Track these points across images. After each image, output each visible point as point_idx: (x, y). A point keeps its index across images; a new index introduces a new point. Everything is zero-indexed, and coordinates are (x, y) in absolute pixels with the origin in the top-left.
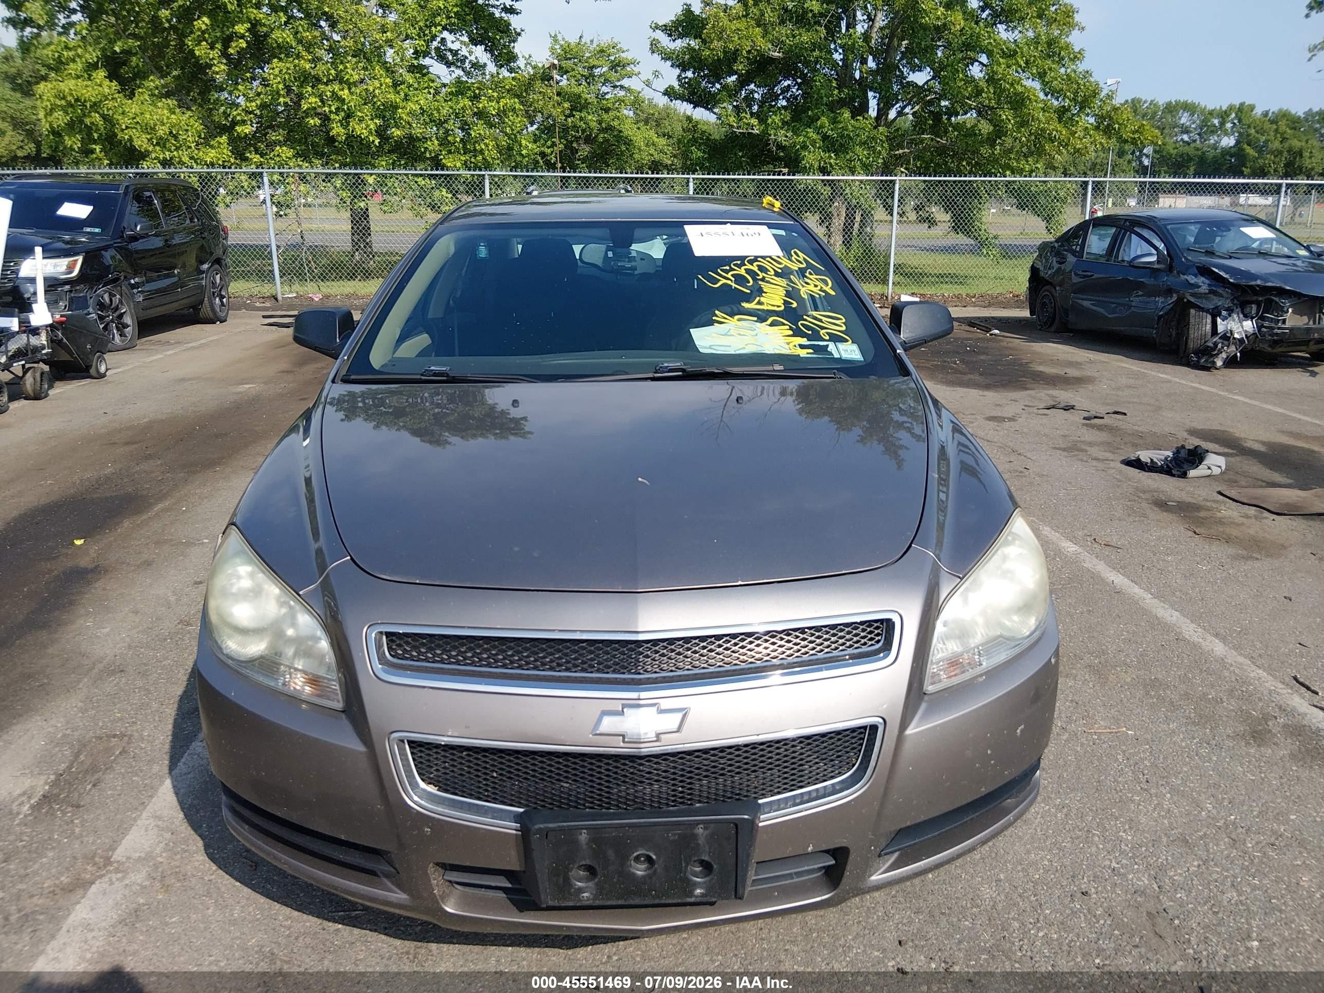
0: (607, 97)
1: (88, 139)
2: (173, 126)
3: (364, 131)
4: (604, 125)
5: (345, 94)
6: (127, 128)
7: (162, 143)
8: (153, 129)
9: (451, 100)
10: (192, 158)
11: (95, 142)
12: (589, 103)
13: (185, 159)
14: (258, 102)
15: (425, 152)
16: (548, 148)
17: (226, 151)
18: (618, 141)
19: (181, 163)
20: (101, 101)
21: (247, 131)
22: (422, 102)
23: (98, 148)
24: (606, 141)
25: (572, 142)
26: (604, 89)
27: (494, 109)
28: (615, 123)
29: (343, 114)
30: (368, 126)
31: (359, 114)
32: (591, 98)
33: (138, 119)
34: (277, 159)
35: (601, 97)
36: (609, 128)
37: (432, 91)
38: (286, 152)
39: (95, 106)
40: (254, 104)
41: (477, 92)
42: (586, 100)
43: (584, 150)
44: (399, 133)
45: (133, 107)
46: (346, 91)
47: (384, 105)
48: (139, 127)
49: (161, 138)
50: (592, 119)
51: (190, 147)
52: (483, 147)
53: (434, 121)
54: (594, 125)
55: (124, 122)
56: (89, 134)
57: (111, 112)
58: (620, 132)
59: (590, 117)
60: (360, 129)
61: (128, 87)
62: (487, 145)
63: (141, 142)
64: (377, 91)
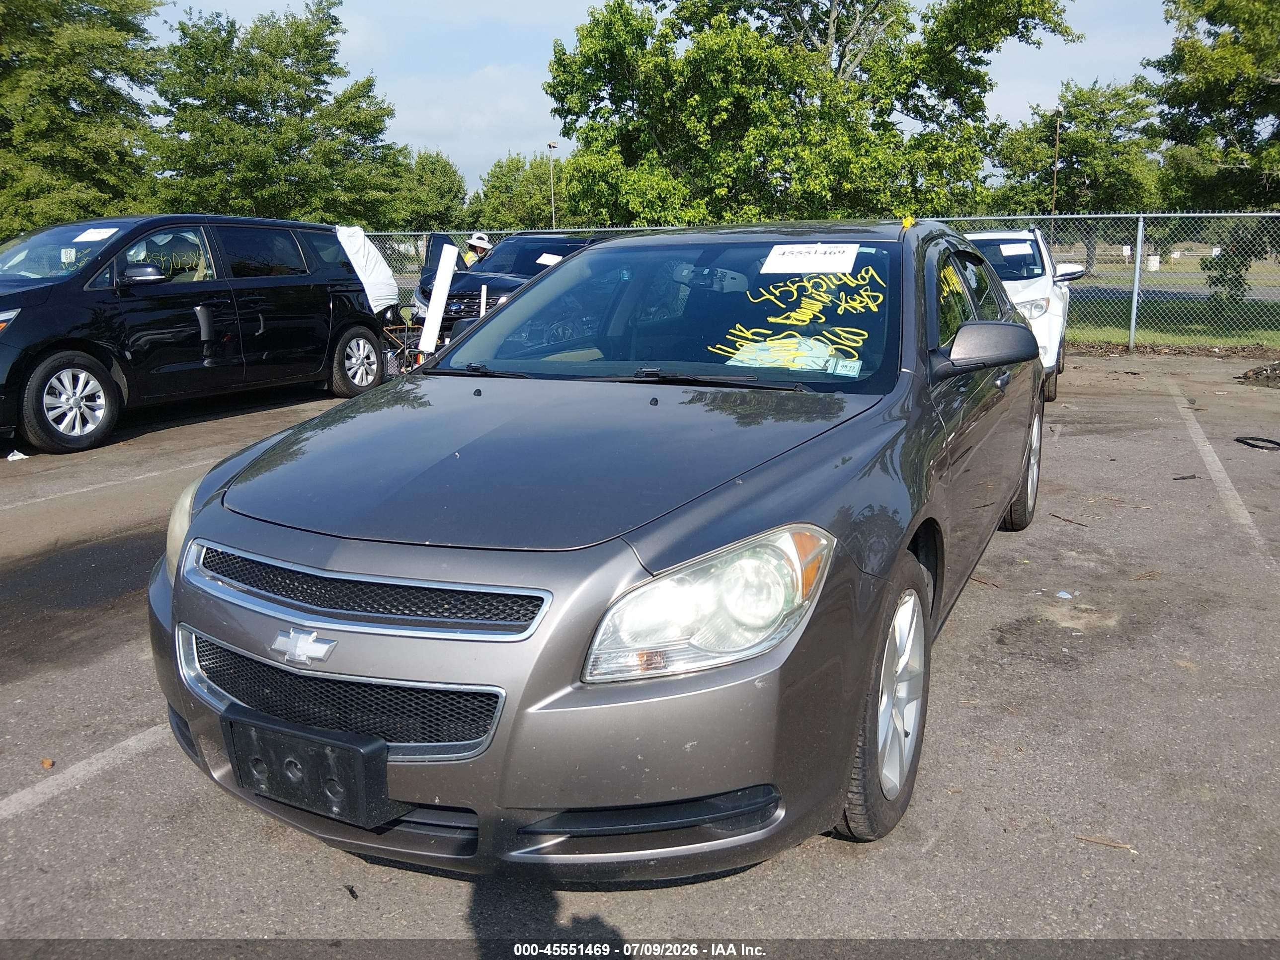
0: (1120, 140)
1: (596, 206)
2: (662, 190)
3: (818, 187)
4: (1111, 170)
5: (806, 154)
6: (626, 193)
7: (651, 205)
8: (645, 193)
9: (909, 152)
10: (676, 218)
11: (603, 206)
12: (1097, 148)
13: (670, 218)
14: (735, 167)
15: (877, 203)
16: (1046, 195)
17: (703, 210)
18: (1125, 185)
19: (666, 222)
20: (608, 172)
21: (723, 193)
22: (880, 157)
23: (604, 211)
24: (1112, 185)
25: (1074, 188)
26: (1117, 133)
27: (950, 158)
28: (1125, 167)
29: (802, 172)
30: (822, 182)
31: (815, 171)
32: (1100, 143)
33: (635, 186)
34: (745, 216)
35: (1111, 141)
36: (1118, 172)
37: (892, 146)
38: (752, 210)
39: (604, 176)
40: (732, 169)
41: (934, 143)
42: (1093, 144)
43: (1087, 196)
44: (849, 186)
45: (633, 175)
46: (807, 152)
47: (838, 162)
48: (635, 192)
49: (650, 201)
50: (1099, 164)
51: (675, 208)
52: (934, 196)
53: (889, 174)
54: (1100, 169)
55: (625, 188)
56: (599, 200)
57: (614, 181)
58: (1130, 175)
59: (1096, 162)
60: (814, 185)
61: (631, 159)
62: (937, 194)
63: (635, 205)
64: (834, 150)
